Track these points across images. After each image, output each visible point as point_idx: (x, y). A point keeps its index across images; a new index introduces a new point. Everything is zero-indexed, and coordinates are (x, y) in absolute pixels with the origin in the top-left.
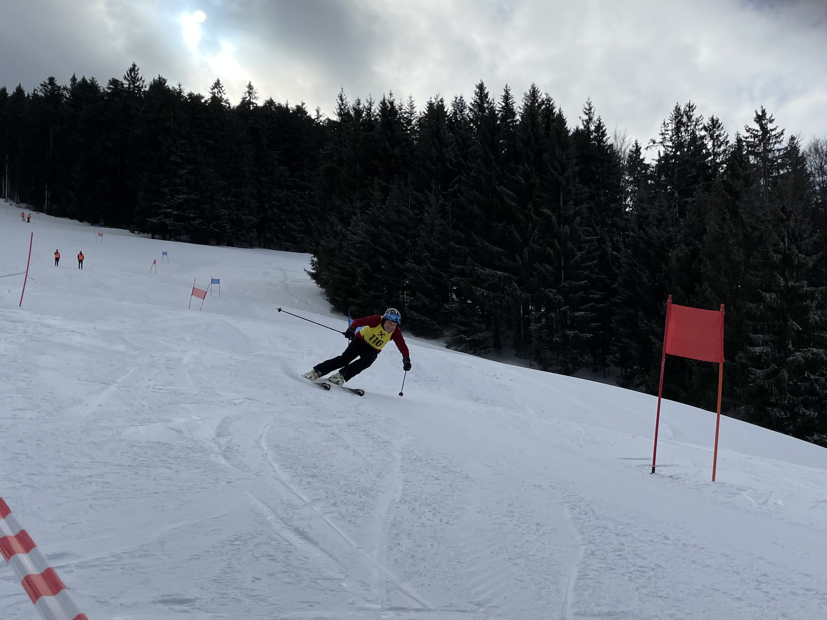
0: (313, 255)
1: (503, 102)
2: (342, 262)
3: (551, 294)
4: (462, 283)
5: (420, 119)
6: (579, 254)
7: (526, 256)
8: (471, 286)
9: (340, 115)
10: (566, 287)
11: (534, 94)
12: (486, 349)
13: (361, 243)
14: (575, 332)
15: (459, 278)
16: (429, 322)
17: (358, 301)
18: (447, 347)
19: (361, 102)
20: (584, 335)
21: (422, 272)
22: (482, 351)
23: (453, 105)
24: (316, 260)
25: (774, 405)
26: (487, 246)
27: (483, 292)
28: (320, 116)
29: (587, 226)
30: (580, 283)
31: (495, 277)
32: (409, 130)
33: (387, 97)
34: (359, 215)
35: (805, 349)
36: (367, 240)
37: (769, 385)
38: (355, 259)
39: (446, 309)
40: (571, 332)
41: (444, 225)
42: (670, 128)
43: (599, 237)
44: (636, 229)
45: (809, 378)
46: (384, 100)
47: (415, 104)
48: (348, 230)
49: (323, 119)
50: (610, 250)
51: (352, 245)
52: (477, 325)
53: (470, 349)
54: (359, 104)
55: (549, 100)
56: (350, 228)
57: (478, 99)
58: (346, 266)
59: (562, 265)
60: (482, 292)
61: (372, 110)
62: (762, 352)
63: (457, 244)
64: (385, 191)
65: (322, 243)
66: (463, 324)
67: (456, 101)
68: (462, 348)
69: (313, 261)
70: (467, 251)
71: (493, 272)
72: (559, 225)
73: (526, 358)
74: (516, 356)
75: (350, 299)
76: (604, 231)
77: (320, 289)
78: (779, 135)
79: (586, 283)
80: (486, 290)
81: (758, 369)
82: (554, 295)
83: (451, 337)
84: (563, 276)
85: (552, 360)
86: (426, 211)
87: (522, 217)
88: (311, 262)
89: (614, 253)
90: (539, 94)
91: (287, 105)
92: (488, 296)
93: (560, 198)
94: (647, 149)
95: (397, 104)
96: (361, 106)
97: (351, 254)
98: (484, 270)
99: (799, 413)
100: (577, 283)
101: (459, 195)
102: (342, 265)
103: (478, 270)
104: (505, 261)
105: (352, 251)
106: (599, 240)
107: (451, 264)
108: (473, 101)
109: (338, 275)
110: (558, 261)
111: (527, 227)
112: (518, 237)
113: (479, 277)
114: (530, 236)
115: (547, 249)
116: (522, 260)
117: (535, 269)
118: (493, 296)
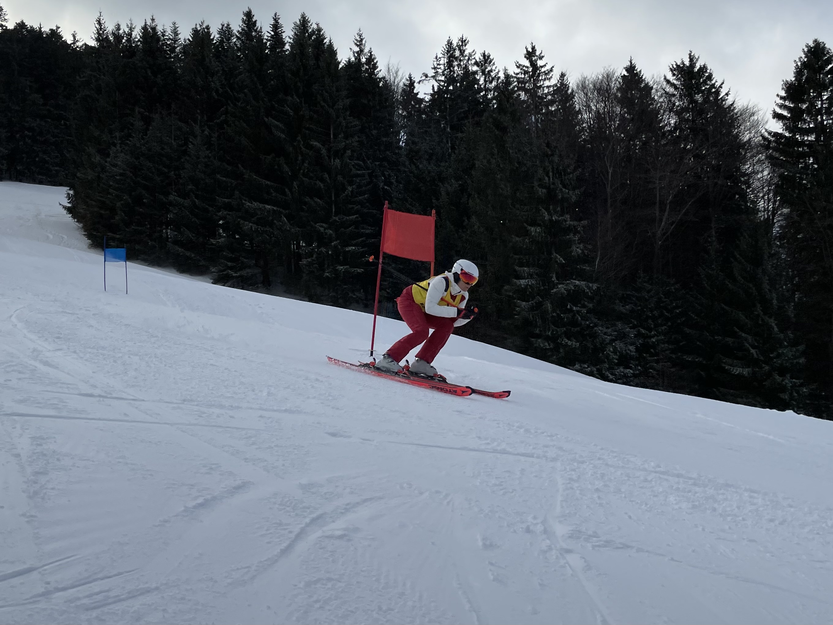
0: (68, 188)
1: (272, 31)
2: (100, 194)
3: (322, 229)
4: (229, 217)
5: (184, 45)
6: (350, 189)
7: (296, 189)
8: (239, 219)
9: (98, 40)
10: (337, 221)
11: (304, 22)
12: (255, 286)
13: (121, 175)
14: (345, 267)
15: (225, 213)
16: (194, 258)
17: (118, 236)
18: (215, 283)
19: (121, 27)
20: (355, 270)
21: (186, 206)
22: (251, 287)
23: (219, 33)
24: (72, 193)
25: (538, 336)
26: (256, 179)
27: (251, 227)
28: (77, 41)
29: (358, 159)
30: (351, 217)
31: (263, 210)
32: (172, 58)
33: (149, 22)
34: (118, 146)
35: (568, 282)
36: (127, 172)
37: (533, 317)
38: (115, 192)
39: (212, 244)
40: (342, 267)
41: (209, 157)
42: (442, 62)
43: (370, 171)
44: (407, 163)
45: (571, 310)
46: (146, 25)
47: (180, 30)
48: (106, 162)
49: (79, 44)
50: (381, 184)
51: (111, 177)
52: (245, 260)
53: (238, 285)
54: (118, 29)
55: (319, 30)
56: (108, 160)
57: (246, 27)
58: (104, 199)
59: (333, 199)
61: (133, 36)
62: (527, 285)
63: (223, 177)
64: (147, 121)
65: (79, 175)
66: (231, 260)
67: (222, 28)
68: (230, 283)
69: (68, 194)
70: (234, 184)
71: (261, 205)
72: (329, 158)
74: (284, 292)
75: (109, 234)
76: (376, 165)
77: (77, 224)
78: (549, 72)
79: (357, 217)
80: (254, 224)
81: (523, 301)
82: (325, 230)
83: (217, 273)
84: (334, 210)
86: (191, 142)
87: (291, 149)
88: (66, 195)
89: (386, 187)
90: (309, 24)
91: (40, 28)
92: (256, 230)
93: (330, 131)
94: (419, 82)
95: (159, 29)
96: (121, 32)
97: (110, 186)
98: (252, 203)
99: (561, 344)
100: (348, 218)
101: (225, 126)
102: (101, 199)
103: (245, 204)
104: (274, 195)
105: (111, 183)
106: (370, 175)
107: (218, 198)
108: (240, 29)
109: (96, 209)
110: (328, 195)
111: (296, 160)
112: (287, 169)
113: (247, 211)
114: (300, 169)
115: (317, 183)
116: (291, 193)
117: (305, 203)
118: (262, 231)
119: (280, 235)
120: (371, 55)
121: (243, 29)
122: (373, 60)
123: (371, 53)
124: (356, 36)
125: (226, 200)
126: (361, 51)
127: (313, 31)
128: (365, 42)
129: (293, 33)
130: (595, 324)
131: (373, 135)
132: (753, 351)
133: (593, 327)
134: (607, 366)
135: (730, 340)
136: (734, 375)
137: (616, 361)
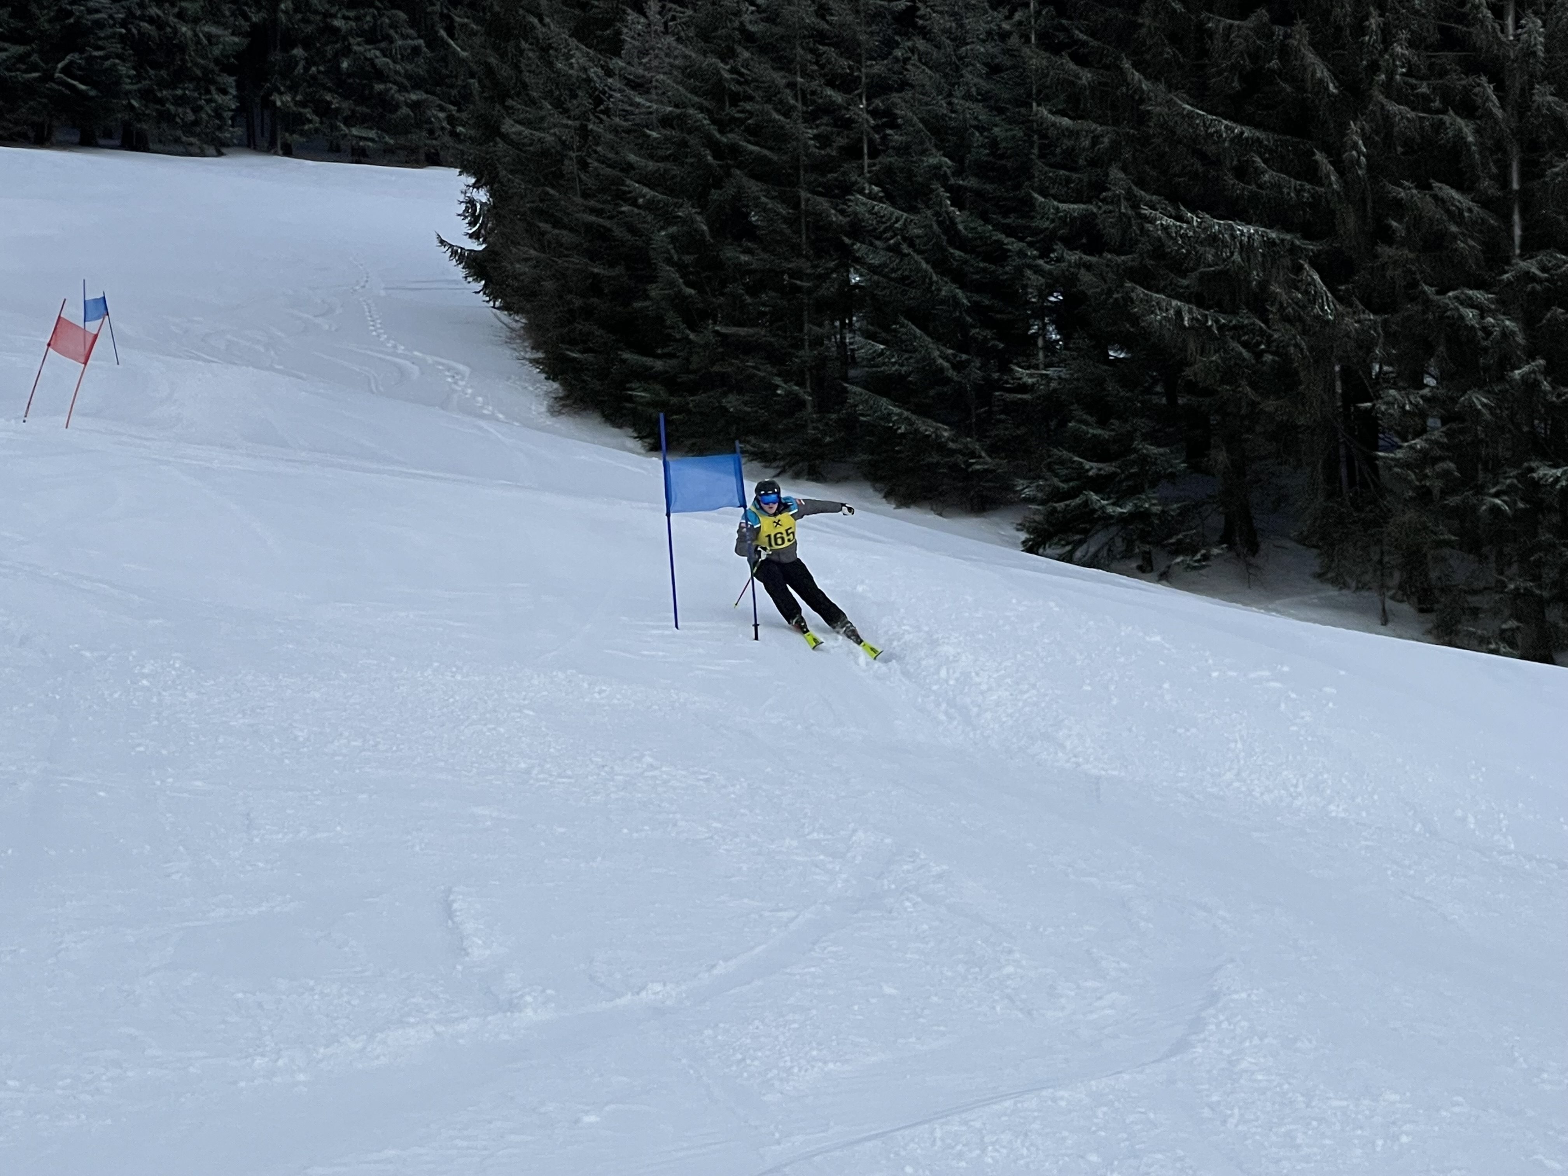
0: (472, 180)
2: (592, 203)
3: (1470, 314)
4: (1085, 277)
7: (1360, 153)
8: (1128, 284)
10: (1533, 278)
12: (1194, 553)
13: (666, 122)
15: (1073, 257)
16: (951, 445)
17: (659, 365)
18: (1031, 548)
21: (918, 237)
22: (1179, 560)
24: (484, 200)
26: (1190, 116)
27: (1179, 313)
31: (1225, 245)
36: (691, 111)
38: (645, 190)
39: (1023, 388)
40: (1559, 472)
41: (1004, 36)
48: (609, 73)
51: (628, 132)
52: (1154, 450)
53: (1128, 554)
56: (617, 63)
58: (607, 223)
59: (1516, 186)
60: (1172, 312)
63: (1063, 113)
65: (509, 126)
66: (1096, 450)
68: (1092, 550)
69: (471, 202)
70: (1106, 140)
71: (1217, 225)
73: (1362, 586)
74: (1320, 576)
75: (626, 355)
77: (503, 315)
80: (1189, 302)
82: (1482, 317)
83: (1043, 503)
84: (1517, 232)
85: (1474, 592)
88: (463, 206)
92: (1199, 328)
97: (629, 168)
98: (1180, 218)
102: (593, 218)
103: (1152, 221)
104: (1267, 177)
105: (632, 158)
107: (1041, 199)
109: (577, 260)
110: (1494, 170)
111: (1360, 29)
112: (1321, 72)
113: (1158, 251)
114: (1374, 67)
115: (1446, 118)
116: (1341, 173)
117: (1398, 207)
118: (1221, 328)
119: (1297, 345)
125: (1076, 208)
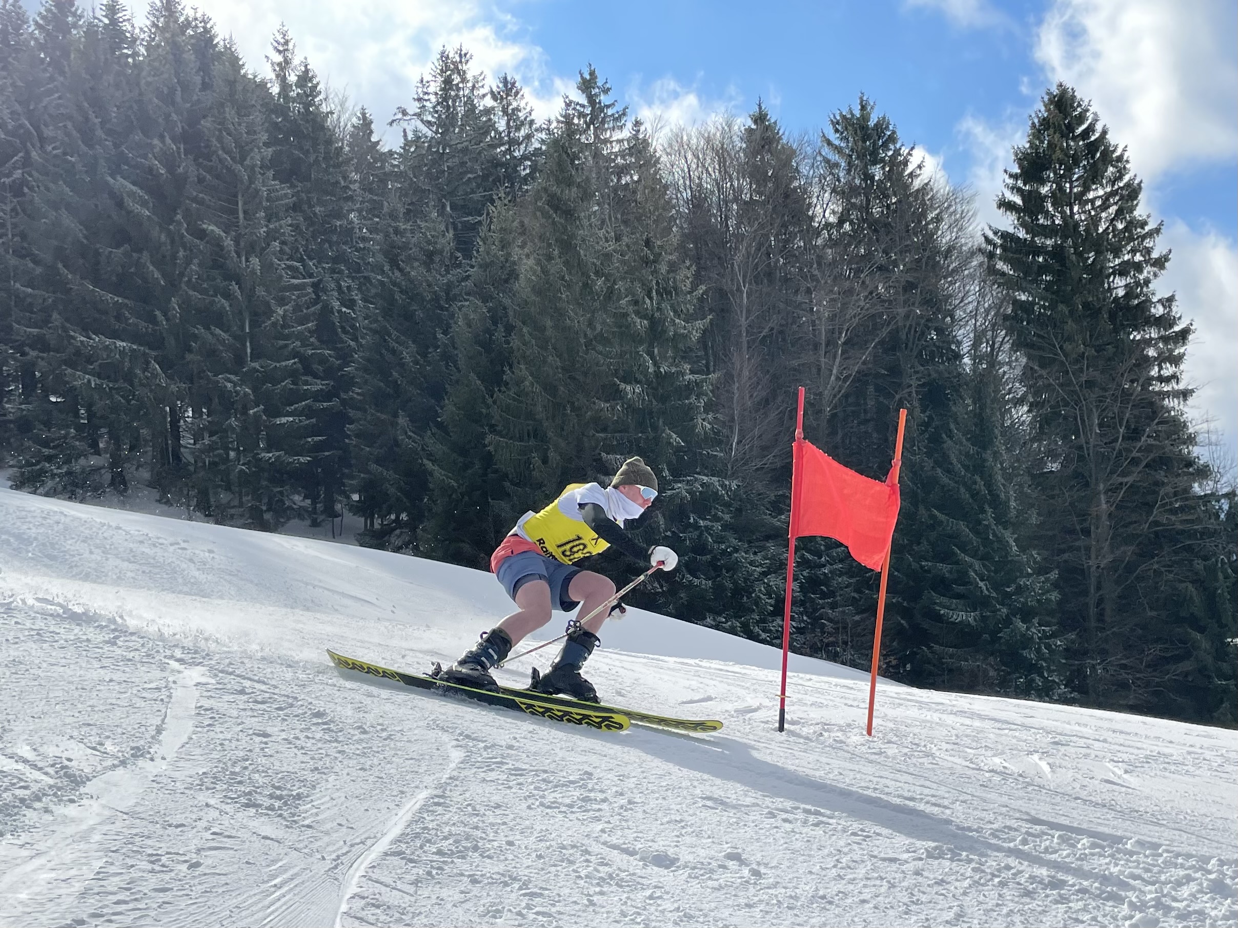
1: (105, 16)
3: (229, 385)
6: (280, 311)
7: (177, 312)
8: (64, 367)
10: (258, 371)
11: (169, 5)
12: (97, 491)
14: (277, 454)
15: (34, 353)
20: (295, 460)
26: (93, 291)
27: (89, 381)
29: (291, 258)
30: (284, 364)
31: (111, 351)
40: (271, 455)
42: (431, 89)
43: (314, 280)
44: (387, 268)
45: (696, 527)
50: (336, 304)
52: (77, 443)
55: (202, 20)
57: (54, 6)
59: (248, 330)
60: (86, 380)
63: (27, 286)
70: (50, 300)
71: (108, 342)
72: (239, 256)
73: (179, 505)
74: (159, 501)
76: (324, 268)
79: (295, 363)
80: (94, 376)
82: (235, 387)
83: (19, 468)
84: (249, 351)
87: (163, 238)
89: (344, 309)
90: (180, 8)
92: (99, 388)
93: (238, 206)
94: (387, 124)
98: (90, 338)
99: (680, 584)
100: (278, 365)
101: (26, 190)
103: (75, 339)
104: (131, 321)
106: (315, 286)
107: (16, 326)
108: (43, 10)
110: (239, 323)
111: (174, 257)
112: (157, 275)
113: (78, 353)
114: (182, 275)
115: (216, 299)
116: (167, 320)
117: (195, 337)
118: (110, 388)
119: (148, 397)
120: (307, 71)
121: (48, 10)
122: (311, 80)
123: (306, 66)
124: (277, 34)
125: (35, 331)
126: (287, 62)
127: (187, 19)
128: (294, 46)
129: (148, 23)
130: (734, 548)
131: (315, 214)
132: (981, 584)
133: (730, 554)
134: (757, 618)
135: (944, 568)
136: (954, 623)
137: (772, 609)
